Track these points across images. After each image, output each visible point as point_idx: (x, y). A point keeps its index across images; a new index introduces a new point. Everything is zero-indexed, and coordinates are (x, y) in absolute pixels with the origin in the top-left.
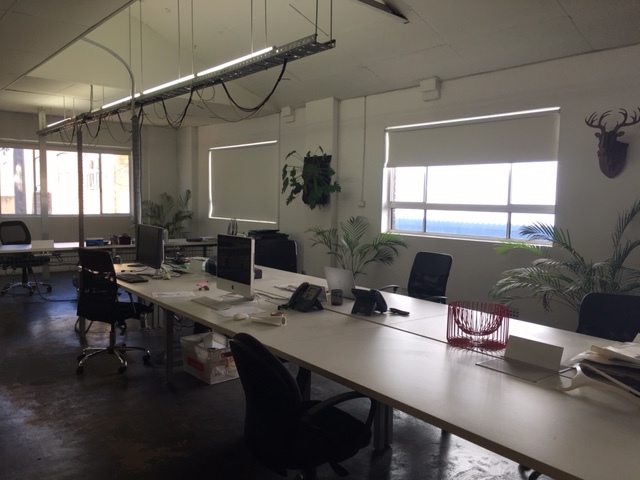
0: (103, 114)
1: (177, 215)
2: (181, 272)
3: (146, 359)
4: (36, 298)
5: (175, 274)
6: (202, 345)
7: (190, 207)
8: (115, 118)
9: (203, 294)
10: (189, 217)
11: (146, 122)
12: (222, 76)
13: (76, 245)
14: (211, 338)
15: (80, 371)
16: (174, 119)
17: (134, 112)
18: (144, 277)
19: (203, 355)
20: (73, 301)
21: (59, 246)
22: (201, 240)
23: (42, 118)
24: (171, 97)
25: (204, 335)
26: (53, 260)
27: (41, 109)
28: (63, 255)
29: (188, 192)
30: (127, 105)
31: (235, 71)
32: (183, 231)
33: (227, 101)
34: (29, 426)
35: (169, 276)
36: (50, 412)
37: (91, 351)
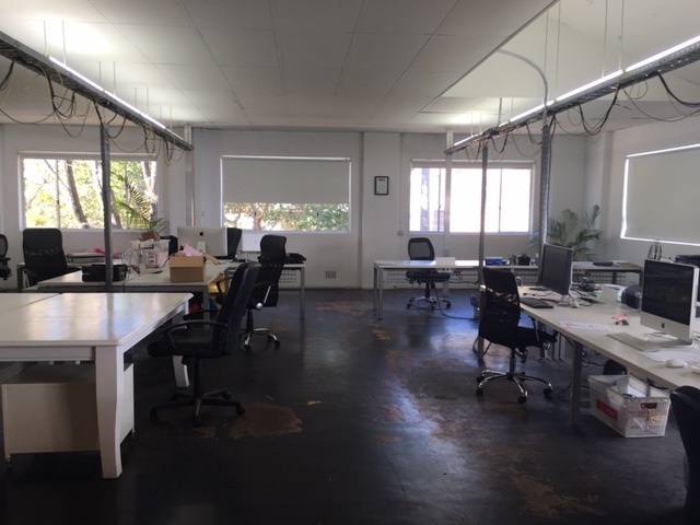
0: (511, 127)
1: (581, 234)
2: (590, 301)
3: (547, 392)
4: (437, 313)
5: (583, 302)
6: (615, 388)
7: (597, 225)
8: (524, 130)
9: (620, 329)
10: (597, 237)
11: (558, 130)
12: (659, 67)
13: (476, 263)
14: (626, 382)
15: (480, 393)
16: (592, 125)
17: (546, 122)
18: (550, 303)
19: (617, 401)
20: (471, 320)
21: (460, 263)
22: (611, 264)
23: (450, 136)
24: (590, 100)
25: (617, 377)
26: (454, 277)
27: (449, 128)
28: (462, 273)
29: (597, 208)
30: (538, 116)
31: (679, 59)
32: (588, 252)
33: (665, 97)
34: (435, 438)
35: (577, 304)
36: (452, 427)
37: (490, 374)
